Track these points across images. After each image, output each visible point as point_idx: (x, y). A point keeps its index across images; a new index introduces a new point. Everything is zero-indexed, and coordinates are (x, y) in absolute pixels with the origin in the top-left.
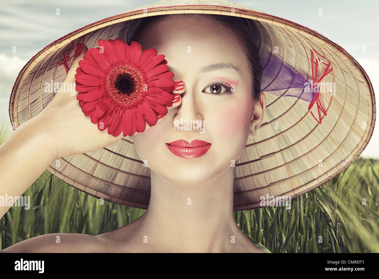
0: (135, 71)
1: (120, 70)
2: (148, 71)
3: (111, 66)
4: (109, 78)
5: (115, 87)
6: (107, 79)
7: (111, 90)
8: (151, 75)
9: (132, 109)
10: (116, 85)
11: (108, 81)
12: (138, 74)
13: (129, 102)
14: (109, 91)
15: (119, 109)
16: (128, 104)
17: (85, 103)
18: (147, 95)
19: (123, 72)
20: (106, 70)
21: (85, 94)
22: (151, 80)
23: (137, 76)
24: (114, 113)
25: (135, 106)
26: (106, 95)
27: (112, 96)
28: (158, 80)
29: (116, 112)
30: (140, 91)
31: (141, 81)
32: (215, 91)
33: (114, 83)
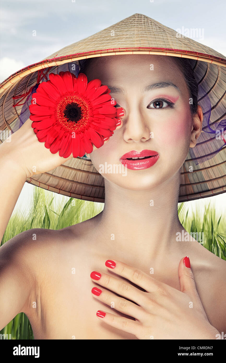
0: (81, 101)
1: (69, 100)
2: (93, 101)
3: (61, 97)
4: (59, 108)
5: (65, 116)
6: (57, 108)
7: (61, 119)
8: (96, 104)
9: (79, 134)
10: (65, 114)
11: (58, 111)
12: (84, 104)
13: (77, 128)
14: (59, 119)
15: (69, 134)
16: (76, 130)
17: (38, 131)
18: (92, 121)
19: (71, 102)
20: (56, 100)
21: (39, 123)
22: (95, 108)
23: (83, 105)
24: (64, 138)
25: (82, 132)
26: (57, 123)
27: (62, 123)
28: (102, 108)
29: (65, 137)
30: (87, 118)
31: (87, 109)
32: (158, 107)
33: (63, 112)
